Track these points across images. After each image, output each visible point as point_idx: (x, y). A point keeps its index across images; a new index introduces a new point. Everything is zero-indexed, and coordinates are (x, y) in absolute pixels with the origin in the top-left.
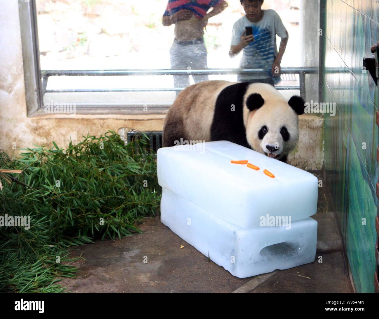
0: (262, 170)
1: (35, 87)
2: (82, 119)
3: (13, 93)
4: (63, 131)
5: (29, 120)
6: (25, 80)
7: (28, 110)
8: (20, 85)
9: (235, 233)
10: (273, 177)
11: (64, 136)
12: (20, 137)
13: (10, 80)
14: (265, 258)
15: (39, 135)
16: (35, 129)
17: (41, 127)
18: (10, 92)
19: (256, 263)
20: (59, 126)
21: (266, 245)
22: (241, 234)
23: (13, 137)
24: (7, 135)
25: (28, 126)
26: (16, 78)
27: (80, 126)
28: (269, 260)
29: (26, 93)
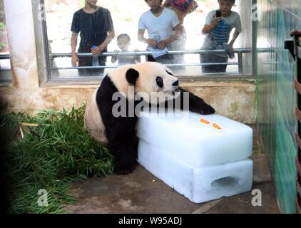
0: (211, 124)
1: (45, 66)
2: (80, 89)
3: (29, 70)
4: (66, 97)
5: (41, 90)
6: (37, 60)
7: (40, 82)
8: (34, 64)
9: (192, 170)
10: (220, 128)
11: (66, 101)
12: (35, 102)
13: (26, 60)
14: (215, 188)
15: (48, 101)
16: (45, 97)
17: (49, 95)
18: (26, 70)
19: (208, 192)
20: (62, 94)
21: (215, 179)
22: (197, 171)
23: (29, 102)
24: (25, 101)
25: (40, 94)
26: (30, 60)
27: (78, 94)
28: (217, 189)
29: (38, 70)
